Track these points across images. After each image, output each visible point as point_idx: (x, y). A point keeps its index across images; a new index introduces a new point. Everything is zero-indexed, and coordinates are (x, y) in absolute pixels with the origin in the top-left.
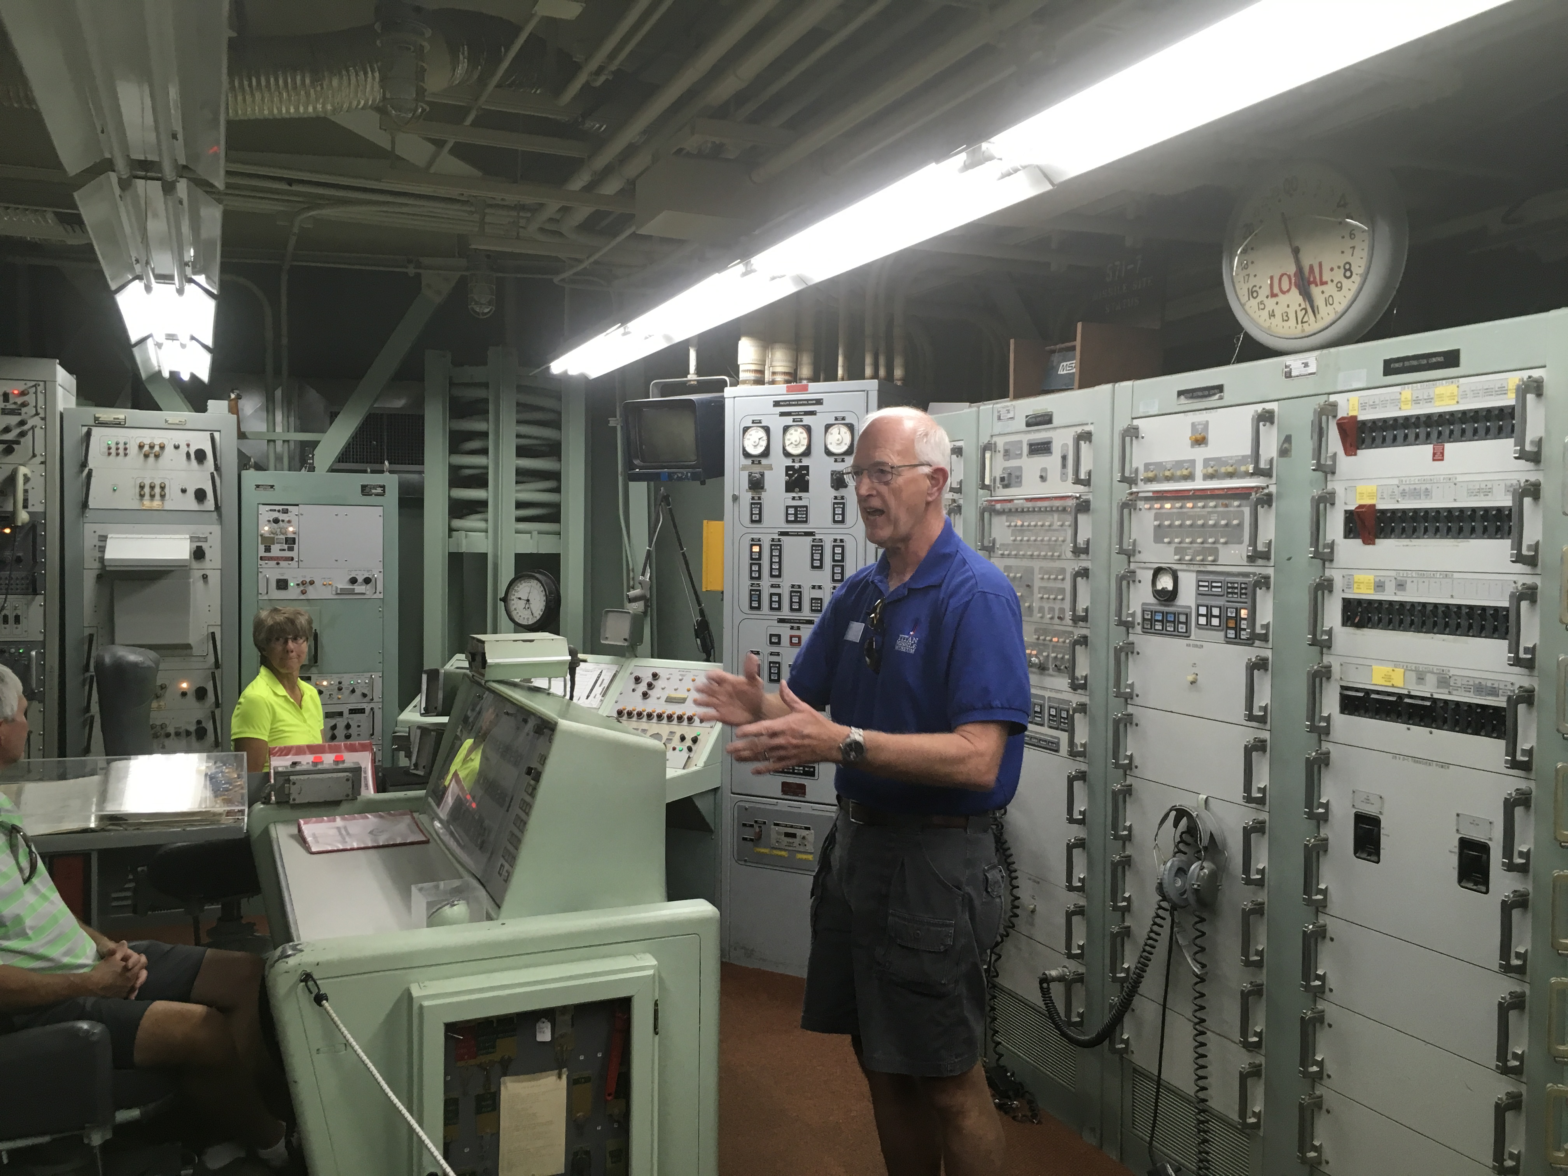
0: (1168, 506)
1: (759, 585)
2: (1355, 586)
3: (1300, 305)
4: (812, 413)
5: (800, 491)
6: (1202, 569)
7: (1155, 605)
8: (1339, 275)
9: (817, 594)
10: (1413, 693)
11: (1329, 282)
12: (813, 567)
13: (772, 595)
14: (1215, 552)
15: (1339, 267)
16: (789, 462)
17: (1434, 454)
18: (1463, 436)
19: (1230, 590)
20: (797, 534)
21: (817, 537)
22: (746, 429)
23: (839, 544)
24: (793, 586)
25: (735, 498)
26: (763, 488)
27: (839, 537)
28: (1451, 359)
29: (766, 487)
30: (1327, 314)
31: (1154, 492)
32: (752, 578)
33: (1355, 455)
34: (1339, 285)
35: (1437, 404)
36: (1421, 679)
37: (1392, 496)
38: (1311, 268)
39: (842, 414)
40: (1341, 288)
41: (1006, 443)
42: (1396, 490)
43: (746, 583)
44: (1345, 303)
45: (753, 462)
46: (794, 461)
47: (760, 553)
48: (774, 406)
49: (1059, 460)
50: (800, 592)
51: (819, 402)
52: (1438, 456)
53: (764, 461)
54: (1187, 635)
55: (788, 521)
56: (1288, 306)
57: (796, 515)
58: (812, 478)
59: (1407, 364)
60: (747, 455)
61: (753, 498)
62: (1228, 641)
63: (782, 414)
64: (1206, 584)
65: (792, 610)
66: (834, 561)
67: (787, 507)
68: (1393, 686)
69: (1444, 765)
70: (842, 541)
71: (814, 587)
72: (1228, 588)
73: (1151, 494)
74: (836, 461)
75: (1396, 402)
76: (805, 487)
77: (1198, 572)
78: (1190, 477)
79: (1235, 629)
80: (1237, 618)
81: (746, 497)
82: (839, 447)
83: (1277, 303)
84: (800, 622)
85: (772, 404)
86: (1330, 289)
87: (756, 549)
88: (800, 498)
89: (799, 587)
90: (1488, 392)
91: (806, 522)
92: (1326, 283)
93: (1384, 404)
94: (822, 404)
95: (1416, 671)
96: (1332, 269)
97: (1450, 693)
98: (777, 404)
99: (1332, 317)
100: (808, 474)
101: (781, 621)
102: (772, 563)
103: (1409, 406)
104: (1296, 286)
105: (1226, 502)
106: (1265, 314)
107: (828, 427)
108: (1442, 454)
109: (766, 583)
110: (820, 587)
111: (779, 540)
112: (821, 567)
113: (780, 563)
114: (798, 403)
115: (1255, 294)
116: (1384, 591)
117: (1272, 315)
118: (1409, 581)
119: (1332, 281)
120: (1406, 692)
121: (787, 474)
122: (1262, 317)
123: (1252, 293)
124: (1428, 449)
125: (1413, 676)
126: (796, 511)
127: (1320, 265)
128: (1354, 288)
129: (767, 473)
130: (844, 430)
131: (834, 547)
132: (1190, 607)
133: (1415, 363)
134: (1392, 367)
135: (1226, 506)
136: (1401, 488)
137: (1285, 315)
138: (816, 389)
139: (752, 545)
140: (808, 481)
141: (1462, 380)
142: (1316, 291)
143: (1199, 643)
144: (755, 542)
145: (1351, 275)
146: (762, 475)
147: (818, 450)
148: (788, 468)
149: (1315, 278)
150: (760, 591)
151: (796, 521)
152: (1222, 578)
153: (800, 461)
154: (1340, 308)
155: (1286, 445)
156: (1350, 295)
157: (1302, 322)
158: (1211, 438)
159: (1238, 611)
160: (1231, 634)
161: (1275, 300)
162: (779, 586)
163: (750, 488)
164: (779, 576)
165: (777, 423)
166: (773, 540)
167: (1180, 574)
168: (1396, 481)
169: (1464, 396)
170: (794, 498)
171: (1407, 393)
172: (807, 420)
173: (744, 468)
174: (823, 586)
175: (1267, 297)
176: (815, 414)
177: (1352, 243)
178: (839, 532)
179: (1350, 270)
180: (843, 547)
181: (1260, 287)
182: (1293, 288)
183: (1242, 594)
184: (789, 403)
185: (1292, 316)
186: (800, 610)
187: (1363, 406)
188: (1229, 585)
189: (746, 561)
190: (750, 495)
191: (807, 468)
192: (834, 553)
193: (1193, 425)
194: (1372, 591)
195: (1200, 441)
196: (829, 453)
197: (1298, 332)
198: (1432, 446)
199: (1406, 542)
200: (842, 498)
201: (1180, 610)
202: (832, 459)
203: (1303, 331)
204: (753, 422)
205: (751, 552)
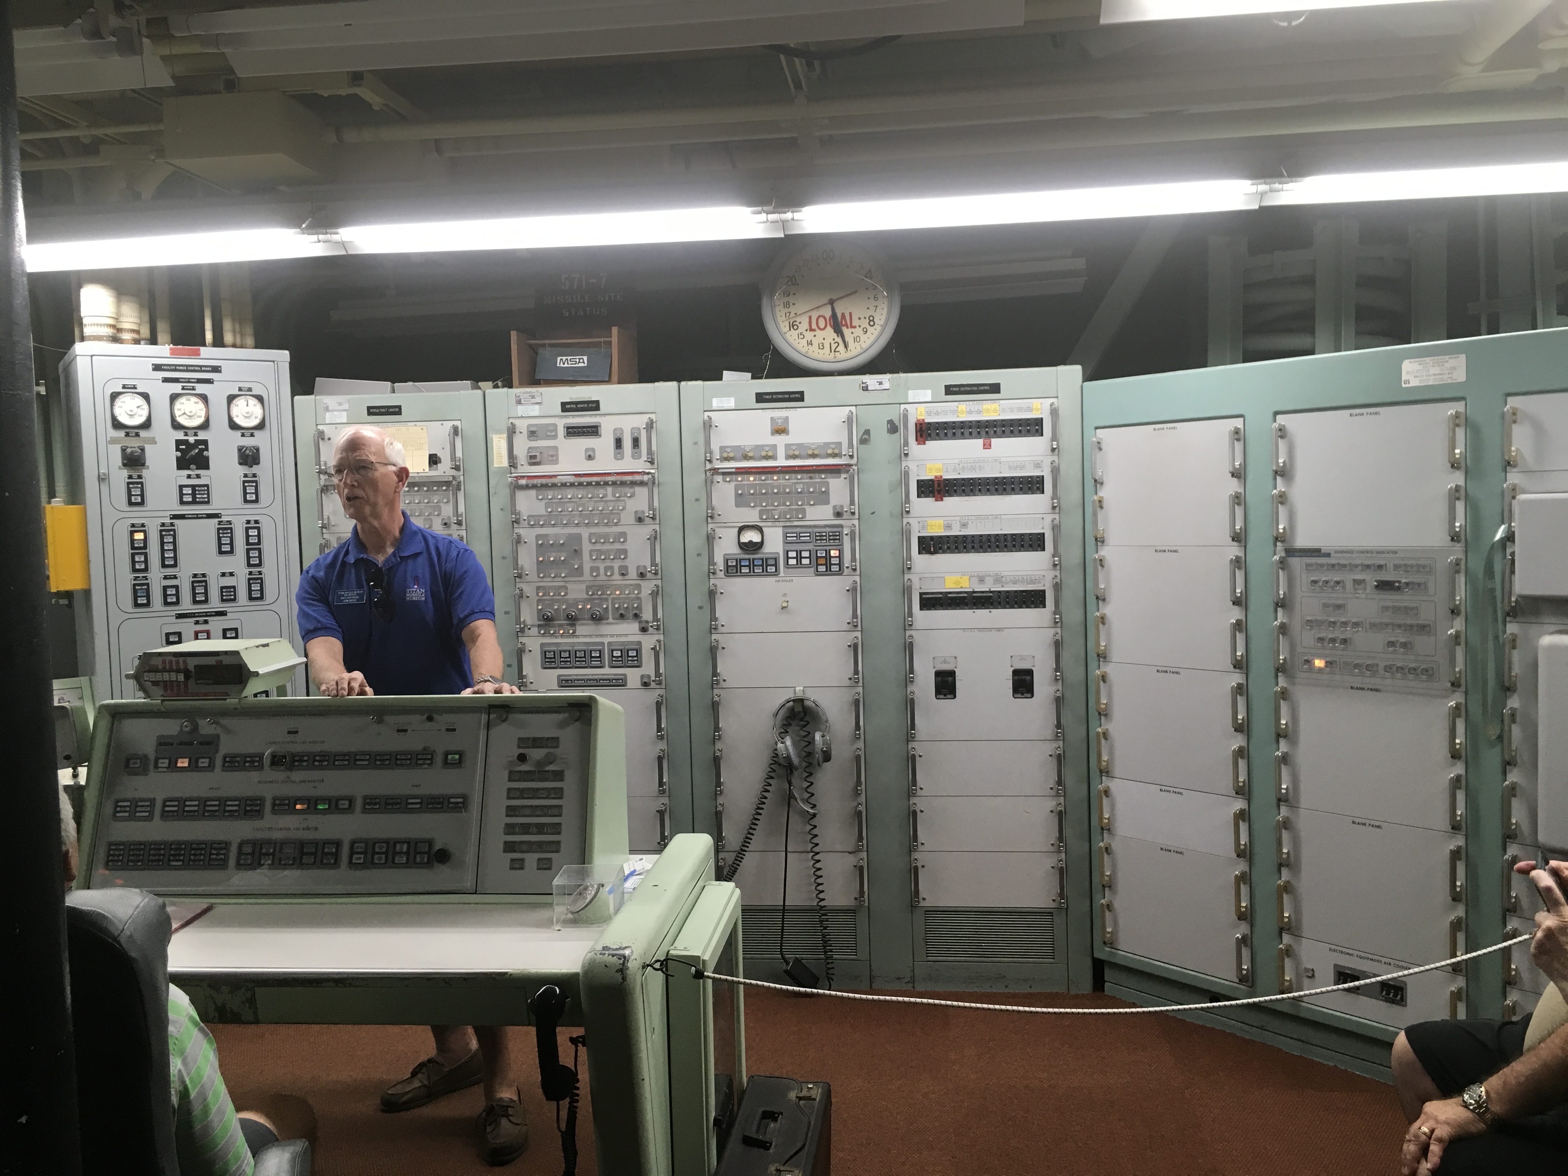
0: (752, 479)
1: (146, 578)
2: (929, 527)
3: (834, 339)
4: (209, 381)
5: (197, 469)
6: (788, 524)
7: (739, 554)
8: (865, 323)
9: (228, 581)
10: (976, 590)
11: (858, 327)
12: (221, 552)
13: (165, 588)
14: (804, 511)
15: (865, 318)
16: (180, 435)
17: (984, 445)
18: (1003, 435)
19: (820, 537)
20: (197, 517)
21: (224, 519)
22: (114, 396)
23: (253, 525)
24: (195, 576)
25: (102, 479)
26: (143, 465)
27: (252, 518)
28: (995, 388)
29: (147, 464)
30: (855, 348)
31: (737, 468)
32: (135, 570)
33: (924, 444)
34: (865, 330)
35: (984, 415)
36: (982, 580)
37: (955, 470)
38: (843, 315)
39: (247, 385)
40: (866, 331)
41: (529, 426)
42: (957, 466)
43: (126, 579)
44: (869, 342)
45: (127, 435)
46: (186, 435)
47: (145, 540)
48: (154, 370)
49: (612, 444)
50: (206, 581)
51: (216, 369)
52: (987, 446)
53: (143, 434)
54: (776, 573)
55: (182, 503)
56: (824, 339)
57: (194, 494)
58: (212, 453)
59: (962, 389)
60: (117, 425)
61: (130, 477)
62: (818, 574)
63: (166, 380)
64: (795, 535)
65: (195, 602)
66: (248, 543)
67: (181, 487)
68: (962, 587)
69: (999, 629)
70: (256, 522)
71: (223, 575)
72: (818, 536)
73: (734, 470)
74: (243, 435)
75: (955, 412)
76: (203, 463)
77: (784, 527)
78: (773, 457)
79: (826, 564)
80: (828, 557)
81: (120, 476)
82: (247, 420)
83: (815, 336)
84: (207, 614)
85: (151, 367)
86: (858, 332)
87: (139, 536)
88: (198, 476)
89: (204, 575)
90: (1020, 410)
91: (208, 502)
92: (855, 327)
93: (945, 413)
94: (220, 372)
95: (978, 576)
96: (860, 319)
97: (1002, 586)
98: (157, 368)
99: (859, 350)
100: (207, 449)
101: (180, 616)
102: (163, 551)
103: (965, 415)
104: (831, 326)
105: (812, 475)
106: (804, 342)
107: (231, 399)
108: (990, 445)
109: (156, 576)
110: (231, 574)
111: (172, 524)
112: (231, 552)
113: (175, 550)
114: (188, 368)
115: (795, 327)
116: (951, 529)
117: (810, 343)
118: (970, 522)
119: (860, 326)
120: (971, 590)
121: (178, 449)
122: (802, 345)
123: (793, 326)
124: (980, 442)
125: (976, 580)
126: (194, 490)
127: (850, 314)
128: (876, 333)
129: (148, 448)
130: (253, 402)
131: (247, 529)
132: (778, 553)
133: (969, 389)
134: (950, 390)
135: (811, 478)
136: (961, 465)
137: (821, 345)
138: (208, 354)
139: (132, 533)
140: (207, 458)
141: (1001, 402)
142: (846, 332)
143: (788, 579)
144: (134, 528)
145: (874, 324)
146: (143, 450)
147: (219, 422)
148: (178, 443)
149: (846, 322)
150: (148, 585)
151: (194, 502)
152: (810, 530)
153: (196, 435)
154: (865, 346)
155: (866, 436)
156: (872, 338)
157: (835, 351)
158: (791, 428)
159: (828, 552)
160: (822, 569)
161: (813, 333)
162: (175, 577)
163: (124, 465)
164: (175, 565)
165: (161, 392)
166: (163, 525)
167: (764, 529)
168: (957, 461)
169: (1004, 410)
170: (189, 477)
171: (963, 407)
172: (201, 388)
173: (113, 441)
174: (236, 572)
175: (806, 330)
176: (212, 383)
177: (876, 303)
178: (252, 512)
179: (873, 320)
180: (258, 529)
181: (800, 323)
182: (828, 327)
183: (830, 540)
184: (174, 368)
185: (827, 346)
186: (206, 601)
187: (929, 413)
188: (817, 534)
189: (125, 551)
190: (125, 473)
191: (205, 442)
192: (248, 536)
193: (772, 419)
194: (943, 530)
195: (780, 430)
196: (233, 426)
197: (831, 357)
198: (982, 440)
199: (967, 498)
200: (254, 475)
201: (768, 556)
202: (238, 433)
203: (835, 357)
204: (124, 387)
205: (132, 541)
